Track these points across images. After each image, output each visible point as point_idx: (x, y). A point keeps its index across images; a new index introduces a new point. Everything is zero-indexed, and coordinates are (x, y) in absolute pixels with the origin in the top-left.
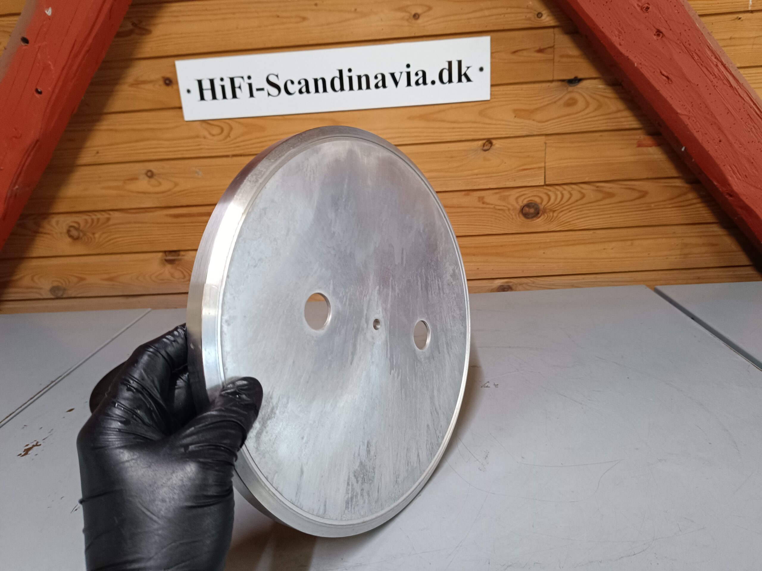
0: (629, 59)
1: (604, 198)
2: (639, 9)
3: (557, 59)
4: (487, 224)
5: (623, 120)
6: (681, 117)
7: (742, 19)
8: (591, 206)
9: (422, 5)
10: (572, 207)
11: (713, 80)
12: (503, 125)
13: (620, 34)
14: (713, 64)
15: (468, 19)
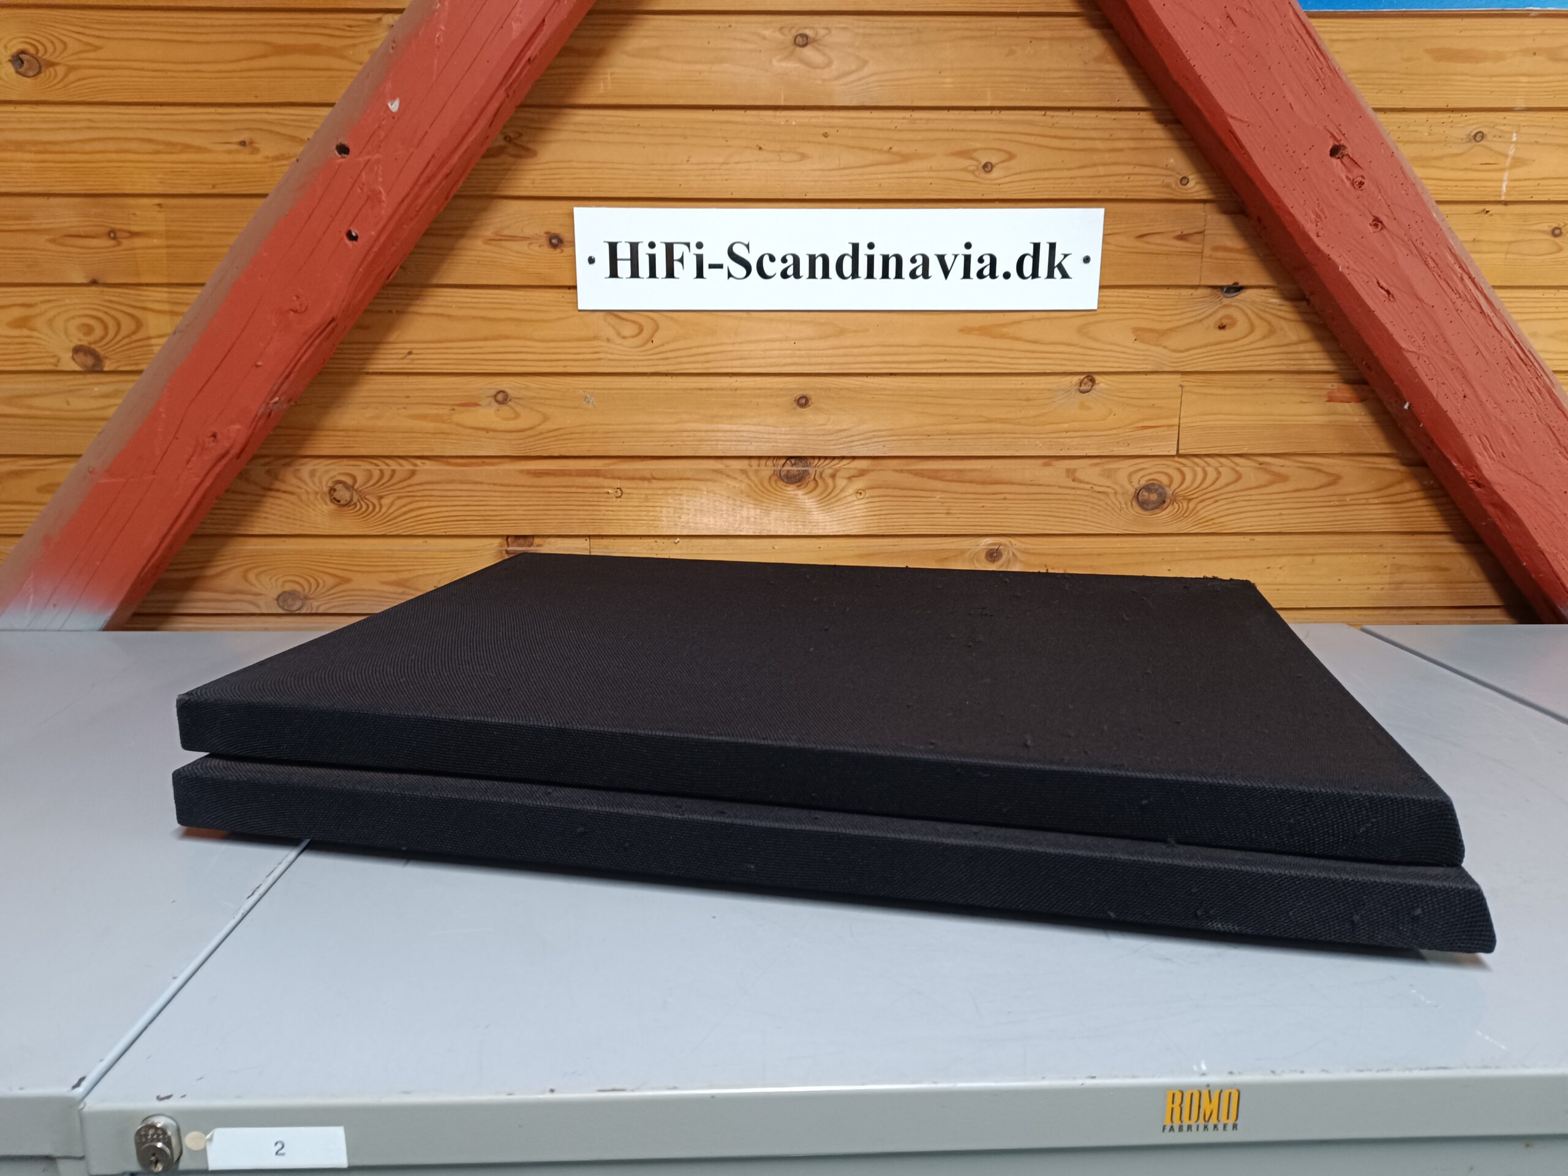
0: (1330, 259)
1: (1271, 483)
2: (1348, 183)
3: (1207, 252)
4: (1078, 517)
5: (1307, 356)
6: (1407, 355)
7: (1490, 213)
8: (1250, 495)
9: (1000, 150)
10: (1218, 495)
11: (1456, 300)
12: (1115, 351)
13: (1318, 220)
14: (1457, 276)
15: (1071, 178)
